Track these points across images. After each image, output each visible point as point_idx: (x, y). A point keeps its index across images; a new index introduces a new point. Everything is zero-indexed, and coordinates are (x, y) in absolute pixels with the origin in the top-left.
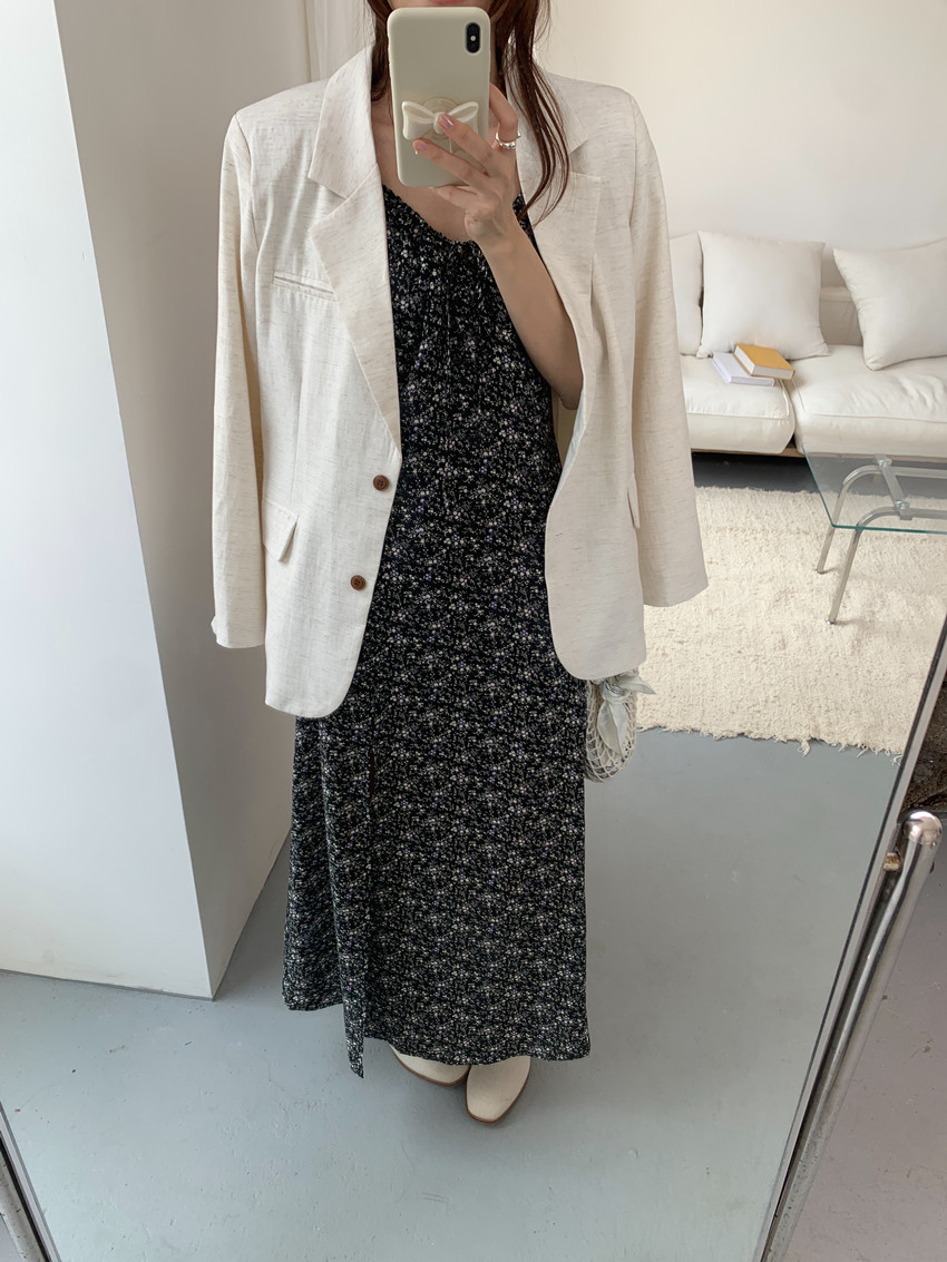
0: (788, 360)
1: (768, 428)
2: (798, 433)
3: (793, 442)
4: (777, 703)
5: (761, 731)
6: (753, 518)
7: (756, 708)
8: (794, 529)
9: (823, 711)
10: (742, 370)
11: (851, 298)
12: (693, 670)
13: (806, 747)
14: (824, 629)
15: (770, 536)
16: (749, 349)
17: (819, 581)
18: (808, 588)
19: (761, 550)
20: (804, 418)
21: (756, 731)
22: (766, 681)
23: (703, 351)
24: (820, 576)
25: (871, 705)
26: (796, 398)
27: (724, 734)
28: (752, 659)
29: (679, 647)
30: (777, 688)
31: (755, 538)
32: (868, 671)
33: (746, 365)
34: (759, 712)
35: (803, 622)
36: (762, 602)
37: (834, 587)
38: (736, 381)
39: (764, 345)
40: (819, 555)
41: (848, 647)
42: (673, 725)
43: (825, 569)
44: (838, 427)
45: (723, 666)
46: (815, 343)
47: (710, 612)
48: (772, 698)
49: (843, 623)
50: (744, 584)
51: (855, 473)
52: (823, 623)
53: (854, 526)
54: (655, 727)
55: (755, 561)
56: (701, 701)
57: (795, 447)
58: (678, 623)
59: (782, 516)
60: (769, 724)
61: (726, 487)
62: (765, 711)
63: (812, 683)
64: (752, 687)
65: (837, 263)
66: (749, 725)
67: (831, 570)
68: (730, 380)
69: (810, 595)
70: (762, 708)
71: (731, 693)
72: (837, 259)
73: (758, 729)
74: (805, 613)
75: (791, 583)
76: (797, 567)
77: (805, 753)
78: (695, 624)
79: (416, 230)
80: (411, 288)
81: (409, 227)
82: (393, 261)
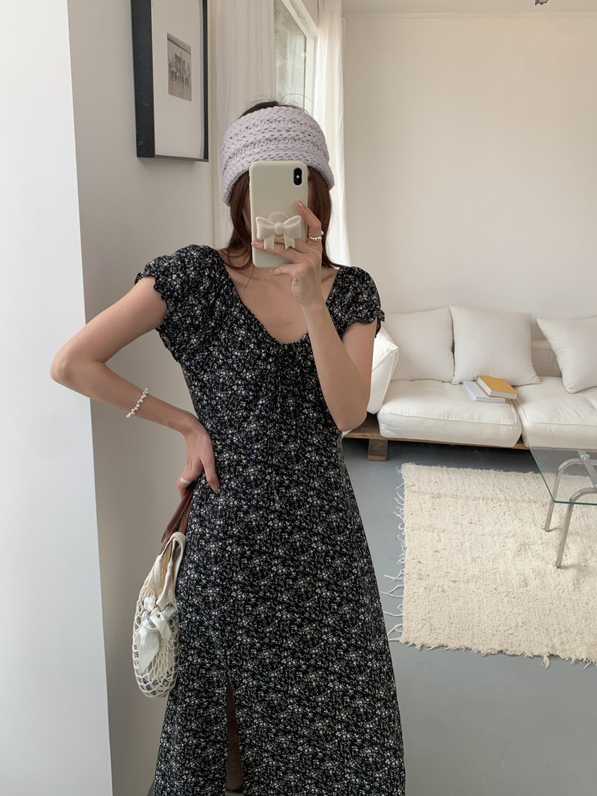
0: (513, 386)
1: (503, 430)
2: (524, 434)
3: (521, 440)
4: (524, 627)
5: (514, 649)
6: (498, 491)
7: (510, 632)
8: (526, 499)
9: (557, 632)
10: (483, 393)
11: (550, 347)
12: (464, 603)
13: (546, 659)
14: (553, 572)
15: (511, 504)
16: (488, 380)
17: (547, 537)
18: (539, 542)
19: (505, 514)
20: (527, 424)
21: (511, 649)
22: (516, 610)
23: (456, 379)
24: (547, 533)
25: (590, 629)
26: (521, 411)
27: (489, 651)
28: (504, 594)
29: (453, 585)
30: (524, 616)
31: (500, 505)
32: (586, 603)
33: (485, 389)
34: (512, 634)
35: (538, 566)
36: (509, 552)
37: (558, 542)
38: (479, 400)
39: (497, 377)
40: (545, 518)
41: (570, 584)
42: (453, 644)
43: (550, 528)
44: (551, 431)
45: (485, 600)
46: (530, 375)
47: (473, 560)
48: (520, 624)
49: (566, 568)
50: (495, 538)
51: (565, 463)
52: (552, 567)
53: (568, 501)
54: (439, 647)
55: (502, 522)
56: (471, 627)
57: (523, 443)
58: (451, 568)
59: (517, 489)
60: (520, 644)
61: (477, 469)
62: (516, 634)
63: (548, 612)
64: (505, 616)
65: (540, 327)
66: (506, 644)
67: (555, 529)
68: (475, 399)
69: (541, 547)
70: (514, 632)
71: (492, 620)
72: (539, 325)
73: (512, 647)
74: (539, 560)
75: (527, 538)
76: (531, 527)
77: (547, 666)
78: (463, 568)
79: (260, 335)
80: (254, 366)
81: (257, 331)
82: (244, 349)
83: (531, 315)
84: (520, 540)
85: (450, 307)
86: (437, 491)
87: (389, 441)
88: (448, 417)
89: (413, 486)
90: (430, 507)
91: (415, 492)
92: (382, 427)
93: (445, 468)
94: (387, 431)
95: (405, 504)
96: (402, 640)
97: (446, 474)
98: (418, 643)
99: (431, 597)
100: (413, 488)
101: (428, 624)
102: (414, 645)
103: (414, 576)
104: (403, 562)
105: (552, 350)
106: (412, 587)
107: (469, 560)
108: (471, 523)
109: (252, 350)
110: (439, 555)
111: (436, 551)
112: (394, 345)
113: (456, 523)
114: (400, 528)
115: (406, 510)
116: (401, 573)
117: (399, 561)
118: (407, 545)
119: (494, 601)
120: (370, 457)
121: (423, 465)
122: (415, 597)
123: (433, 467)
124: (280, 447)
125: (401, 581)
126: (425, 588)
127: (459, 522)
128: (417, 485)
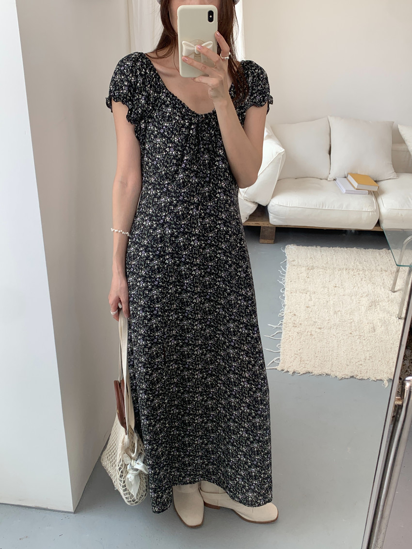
0: (376, 181)
1: (365, 216)
2: (381, 219)
3: (378, 223)
4: (371, 360)
5: (362, 375)
6: (358, 264)
7: (360, 363)
8: (379, 269)
10: (351, 187)
12: (326, 343)
13: (385, 382)
14: (395, 322)
15: (367, 273)
16: (356, 176)
17: (393, 297)
18: (386, 300)
19: (362, 280)
20: (384, 210)
22: (365, 348)
23: (331, 177)
24: (393, 293)
26: (380, 200)
27: (343, 376)
28: (357, 337)
29: (319, 331)
30: (371, 352)
31: (359, 274)
33: (353, 184)
34: (361, 365)
35: (384, 318)
36: (363, 307)
38: (348, 192)
39: (363, 174)
40: (392, 282)
42: (316, 371)
43: (395, 290)
44: (402, 215)
45: (342, 341)
46: (389, 172)
47: (335, 313)
48: (368, 358)
50: (353, 297)
51: (409, 238)
52: (395, 317)
54: (307, 373)
55: (359, 286)
56: (331, 359)
57: (380, 226)
58: (318, 318)
59: (373, 262)
60: (367, 372)
61: (344, 247)
62: (365, 365)
64: (357, 352)
66: (356, 371)
67: (399, 290)
68: (345, 192)
69: (387, 303)
70: (363, 363)
71: (347, 355)
72: (400, 130)
73: (361, 374)
74: (385, 313)
75: (377, 297)
76: (381, 289)
77: (386, 386)
78: (327, 318)
80: (179, 132)
81: (181, 108)
83: (394, 122)
84: (371, 298)
85: (329, 117)
86: (311, 265)
87: (276, 227)
88: (323, 207)
89: (293, 261)
90: (305, 276)
91: (294, 265)
92: (271, 216)
93: (319, 248)
94: (275, 220)
95: (286, 275)
96: (279, 368)
97: (319, 252)
98: (291, 371)
99: (302, 339)
100: (294, 263)
101: (298, 357)
102: (288, 372)
103: (290, 325)
104: (283, 315)
106: (288, 332)
107: (332, 313)
108: (336, 287)
109: (177, 120)
110: (310, 309)
111: (307, 307)
112: (282, 148)
113: (324, 287)
114: (281, 291)
115: (287, 279)
116: (280, 323)
117: (280, 314)
118: (286, 303)
119: (350, 342)
120: (262, 241)
121: (303, 246)
122: (290, 339)
123: (309, 247)
125: (280, 328)
126: (298, 333)
127: (327, 286)
128: (296, 260)
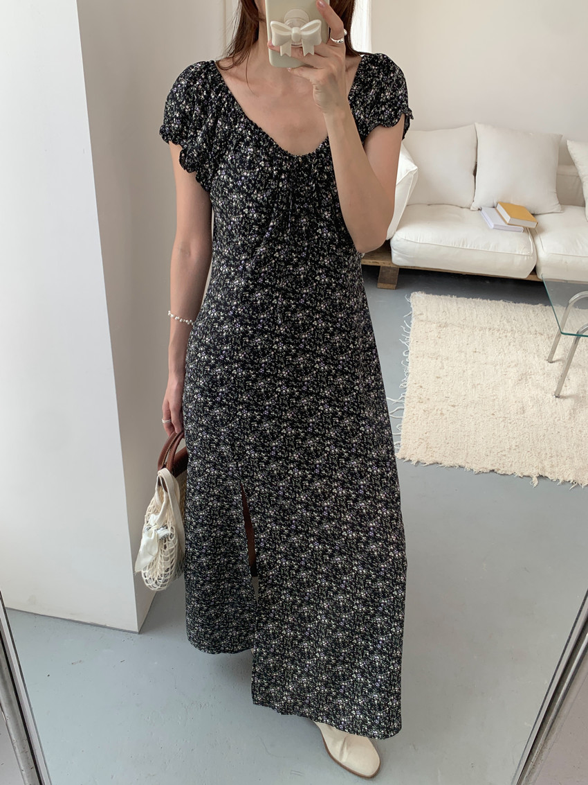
0: (533, 215)
1: (518, 260)
2: (538, 265)
3: (535, 271)
4: (518, 450)
5: (506, 469)
6: (505, 322)
7: (504, 453)
8: (533, 330)
9: (548, 457)
10: (501, 220)
11: (577, 173)
12: (461, 425)
13: (535, 479)
14: (551, 401)
15: (516, 335)
16: (507, 206)
17: (549, 368)
18: (541, 372)
19: (509, 345)
20: (543, 255)
21: (503, 469)
22: (511, 435)
23: (475, 205)
24: (550, 364)
25: (580, 454)
26: (538, 241)
27: (481, 470)
28: (501, 419)
29: (452, 409)
30: (518, 440)
31: (506, 336)
32: (580, 431)
33: (504, 217)
34: (505, 456)
35: (537, 395)
36: (510, 380)
37: (560, 372)
38: (497, 228)
39: (518, 204)
40: (549, 349)
41: (567, 413)
42: (447, 462)
43: (553, 360)
44: (566, 262)
45: (481, 424)
46: (553, 203)
47: (474, 386)
48: (514, 447)
49: (565, 398)
50: (498, 367)
51: (577, 296)
52: (550, 397)
53: (575, 333)
54: (434, 464)
55: (506, 352)
56: (466, 447)
57: (536, 274)
58: (451, 393)
59: (525, 321)
60: (511, 465)
61: (487, 299)
62: (509, 456)
63: (542, 437)
64: (501, 439)
65: (569, 150)
66: (498, 464)
67: (558, 360)
68: (493, 226)
69: (542, 377)
70: (507, 453)
71: (487, 442)
72: (569, 148)
73: (504, 467)
74: (539, 389)
75: (529, 368)
76: (534, 357)
77: (535, 485)
78: (463, 393)
79: (271, 150)
80: (265, 186)
81: (266, 147)
82: (254, 168)
83: (562, 136)
84: (522, 370)
85: (476, 124)
86: (444, 321)
87: (400, 269)
88: (463, 245)
89: (421, 314)
90: (436, 335)
91: (422, 321)
92: (394, 253)
93: (454, 298)
94: (399, 259)
95: (411, 333)
96: (399, 455)
97: (455, 304)
98: (414, 460)
99: (429, 419)
100: (421, 317)
101: (424, 443)
102: (410, 461)
103: (414, 399)
104: (405, 386)
105: (579, 176)
106: (412, 409)
107: (469, 386)
108: (475, 352)
109: (263, 168)
110: (441, 381)
111: (438, 378)
112: (414, 165)
113: (461, 352)
114: (404, 355)
115: (411, 338)
116: (402, 396)
117: (401, 385)
118: (410, 371)
119: (491, 425)
120: (380, 285)
121: (433, 294)
122: (414, 419)
123: (442, 297)
124: (289, 271)
125: (402, 404)
126: (424, 411)
127: (464, 350)
128: (425, 314)
